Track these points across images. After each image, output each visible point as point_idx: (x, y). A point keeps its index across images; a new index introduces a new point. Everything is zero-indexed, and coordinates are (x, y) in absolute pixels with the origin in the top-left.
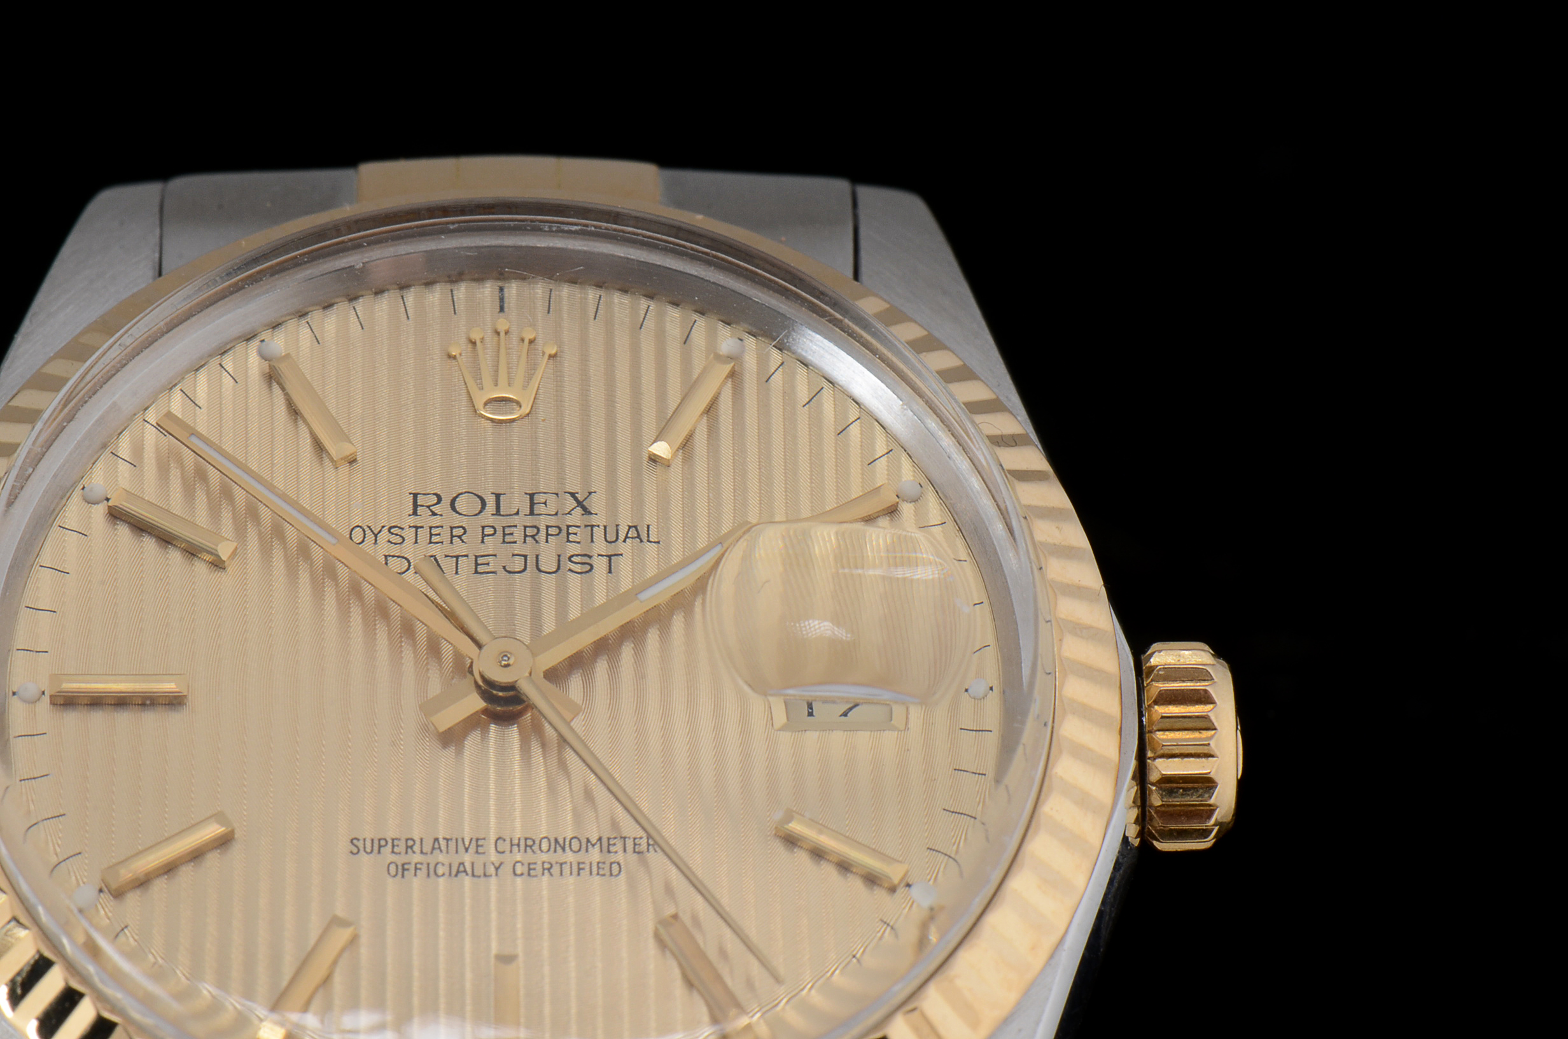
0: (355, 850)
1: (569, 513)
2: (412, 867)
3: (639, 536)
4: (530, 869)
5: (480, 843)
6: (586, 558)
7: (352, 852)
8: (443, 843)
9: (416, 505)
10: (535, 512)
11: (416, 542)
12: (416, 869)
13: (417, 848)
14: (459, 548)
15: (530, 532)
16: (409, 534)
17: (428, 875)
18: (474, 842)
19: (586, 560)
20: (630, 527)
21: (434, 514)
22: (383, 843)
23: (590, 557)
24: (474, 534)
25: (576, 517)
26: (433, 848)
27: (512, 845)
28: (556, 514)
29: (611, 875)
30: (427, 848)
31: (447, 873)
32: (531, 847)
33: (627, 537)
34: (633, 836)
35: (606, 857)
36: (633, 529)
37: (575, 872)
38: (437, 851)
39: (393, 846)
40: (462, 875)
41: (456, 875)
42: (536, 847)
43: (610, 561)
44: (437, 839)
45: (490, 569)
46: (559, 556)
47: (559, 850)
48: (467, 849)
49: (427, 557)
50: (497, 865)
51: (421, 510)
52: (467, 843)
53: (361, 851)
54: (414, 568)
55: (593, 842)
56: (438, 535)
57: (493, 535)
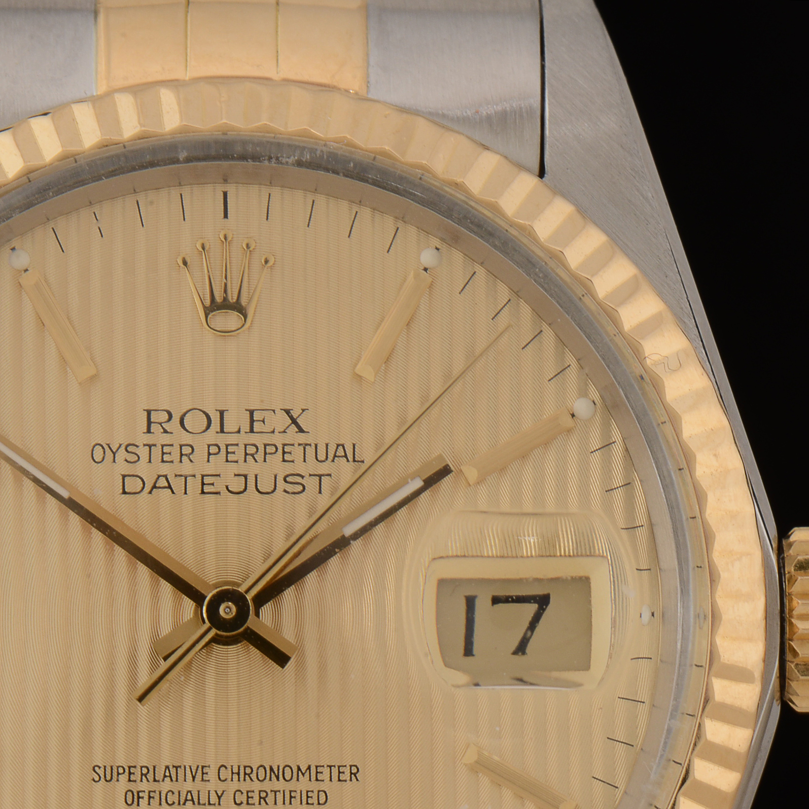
0: (97, 779)
1: (285, 432)
2: (145, 795)
3: (346, 456)
4: (248, 797)
5: (206, 770)
8: (173, 771)
9: (149, 423)
10: (255, 430)
11: (150, 461)
12: (150, 797)
13: (150, 776)
14: (188, 468)
15: (250, 450)
16: (143, 452)
17: (160, 804)
18: (200, 769)
19: (299, 479)
20: (338, 445)
21: (165, 431)
22: (121, 770)
23: (303, 477)
24: (201, 453)
25: (290, 437)
26: (165, 776)
27: (233, 773)
28: (272, 432)
29: (319, 804)
30: (159, 776)
31: (177, 802)
32: (249, 775)
33: (335, 456)
34: (337, 764)
35: (314, 786)
36: (341, 448)
37: (287, 801)
38: (167, 779)
39: (130, 773)
40: (189, 803)
41: (184, 804)
42: (254, 776)
43: (320, 481)
44: (168, 767)
45: (215, 489)
46: (276, 476)
47: (274, 778)
48: (194, 778)
49: (160, 476)
50: (219, 793)
51: (154, 427)
52: (194, 771)
53: (102, 779)
54: (148, 488)
55: (304, 770)
56: (169, 453)
57: (217, 454)
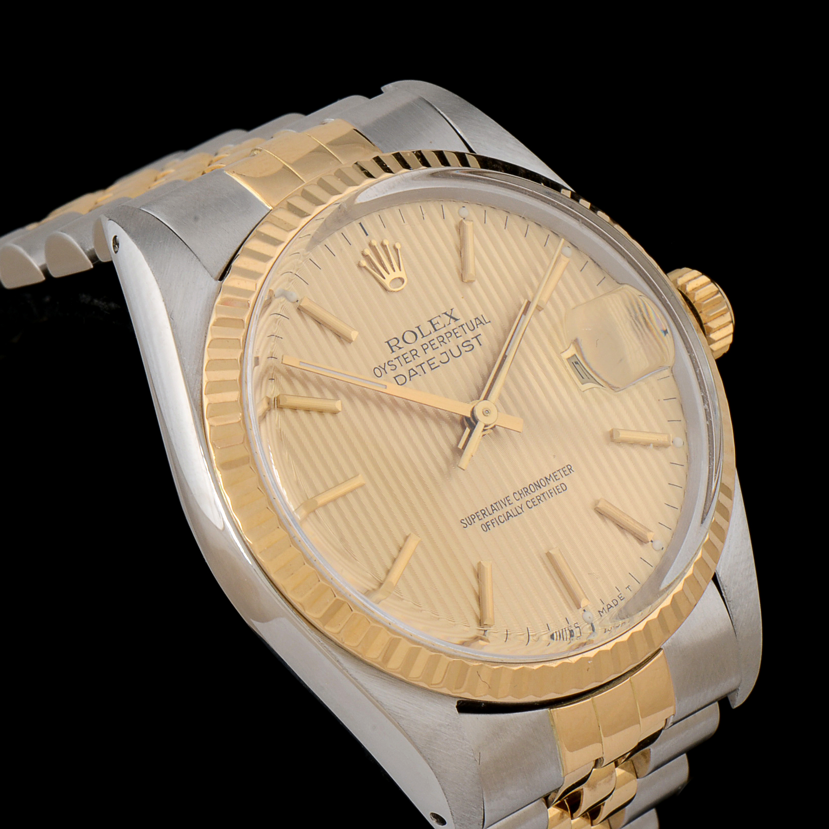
0: (465, 526)
1: (450, 324)
2: (490, 523)
3: (481, 323)
4: (533, 502)
5: (508, 499)
6: (468, 342)
7: (464, 527)
8: (495, 506)
9: (391, 347)
10: (437, 329)
11: (402, 365)
12: (492, 523)
13: (487, 513)
14: (419, 361)
15: (441, 339)
16: (396, 362)
17: (498, 524)
18: (506, 500)
19: (468, 343)
20: (475, 319)
21: (400, 348)
22: (473, 517)
23: (469, 341)
24: (420, 352)
25: (453, 325)
26: (493, 510)
27: (520, 494)
28: (445, 326)
29: (564, 490)
30: (491, 512)
31: (505, 520)
33: (477, 325)
34: (561, 468)
35: (557, 483)
36: (477, 320)
37: (550, 496)
38: (495, 511)
39: (478, 516)
40: (510, 518)
41: (508, 519)
42: (529, 491)
43: (477, 339)
44: (492, 505)
45: (436, 365)
46: (458, 346)
47: (538, 488)
48: (505, 505)
49: (409, 371)
50: (520, 506)
51: (394, 348)
52: (504, 502)
53: (468, 525)
54: (408, 378)
55: (549, 478)
56: (408, 357)
57: (428, 348)
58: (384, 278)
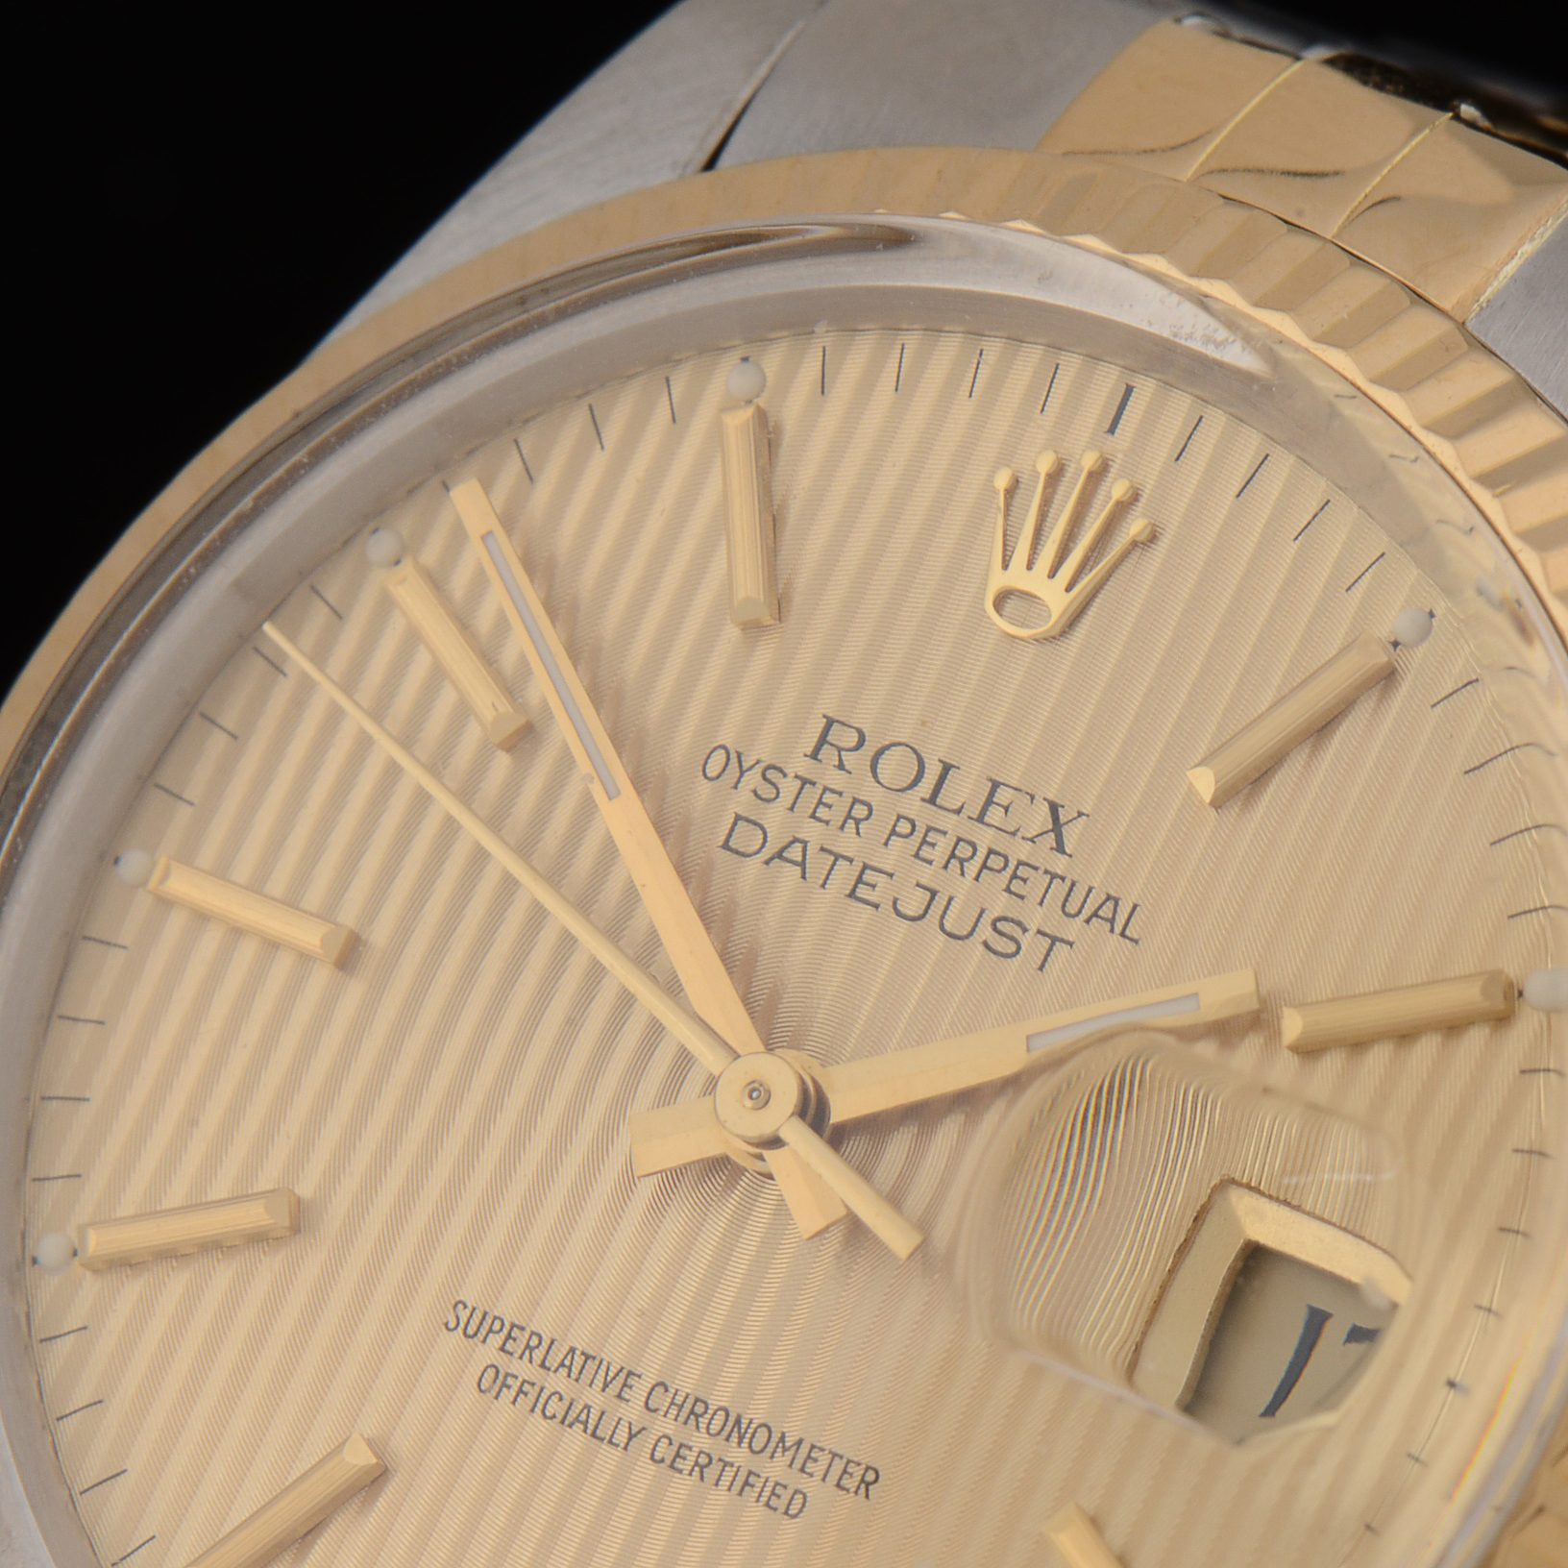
0: (452, 1325)
1: (1033, 840)
2: (515, 1385)
3: (1112, 921)
4: (678, 1455)
5: (630, 1381)
6: (1020, 932)
7: (446, 1325)
8: (579, 1360)
9: (823, 740)
10: (986, 819)
11: (792, 809)
12: (520, 1391)
13: (538, 1355)
14: (847, 843)
15: (962, 851)
16: (789, 787)
17: (532, 1409)
18: (623, 1375)
19: (1017, 932)
20: (1109, 898)
21: (841, 766)
22: (497, 1326)
23: (1025, 930)
24: (880, 825)
25: (1038, 852)
26: (562, 1364)
27: (672, 1403)
28: (1013, 833)
29: (786, 1513)
30: (553, 1361)
31: (560, 1417)
32: (697, 1416)
33: (1095, 914)
34: (847, 1455)
35: (793, 1479)
36: (1110, 904)
37: (737, 1487)
38: (563, 1371)
39: (509, 1337)
40: (578, 1428)
41: (570, 1426)
42: (703, 1422)
43: (1051, 948)
44: (572, 1350)
45: (872, 896)
46: (982, 911)
47: (734, 1438)
48: (606, 1385)
49: (795, 840)
50: (635, 1430)
51: (827, 752)
52: (611, 1374)
53: (460, 1329)
54: (766, 853)
55: (787, 1444)
56: (830, 807)
57: (906, 836)
58: (1005, 566)
